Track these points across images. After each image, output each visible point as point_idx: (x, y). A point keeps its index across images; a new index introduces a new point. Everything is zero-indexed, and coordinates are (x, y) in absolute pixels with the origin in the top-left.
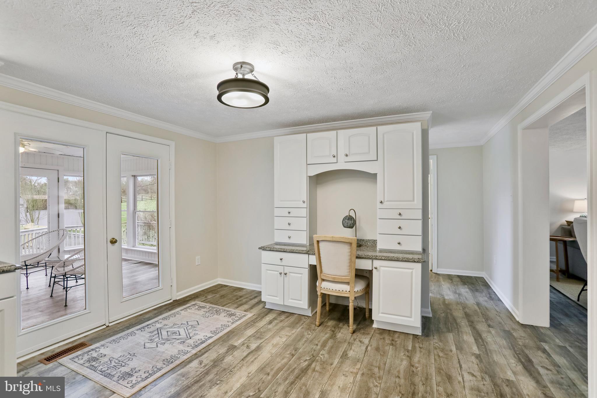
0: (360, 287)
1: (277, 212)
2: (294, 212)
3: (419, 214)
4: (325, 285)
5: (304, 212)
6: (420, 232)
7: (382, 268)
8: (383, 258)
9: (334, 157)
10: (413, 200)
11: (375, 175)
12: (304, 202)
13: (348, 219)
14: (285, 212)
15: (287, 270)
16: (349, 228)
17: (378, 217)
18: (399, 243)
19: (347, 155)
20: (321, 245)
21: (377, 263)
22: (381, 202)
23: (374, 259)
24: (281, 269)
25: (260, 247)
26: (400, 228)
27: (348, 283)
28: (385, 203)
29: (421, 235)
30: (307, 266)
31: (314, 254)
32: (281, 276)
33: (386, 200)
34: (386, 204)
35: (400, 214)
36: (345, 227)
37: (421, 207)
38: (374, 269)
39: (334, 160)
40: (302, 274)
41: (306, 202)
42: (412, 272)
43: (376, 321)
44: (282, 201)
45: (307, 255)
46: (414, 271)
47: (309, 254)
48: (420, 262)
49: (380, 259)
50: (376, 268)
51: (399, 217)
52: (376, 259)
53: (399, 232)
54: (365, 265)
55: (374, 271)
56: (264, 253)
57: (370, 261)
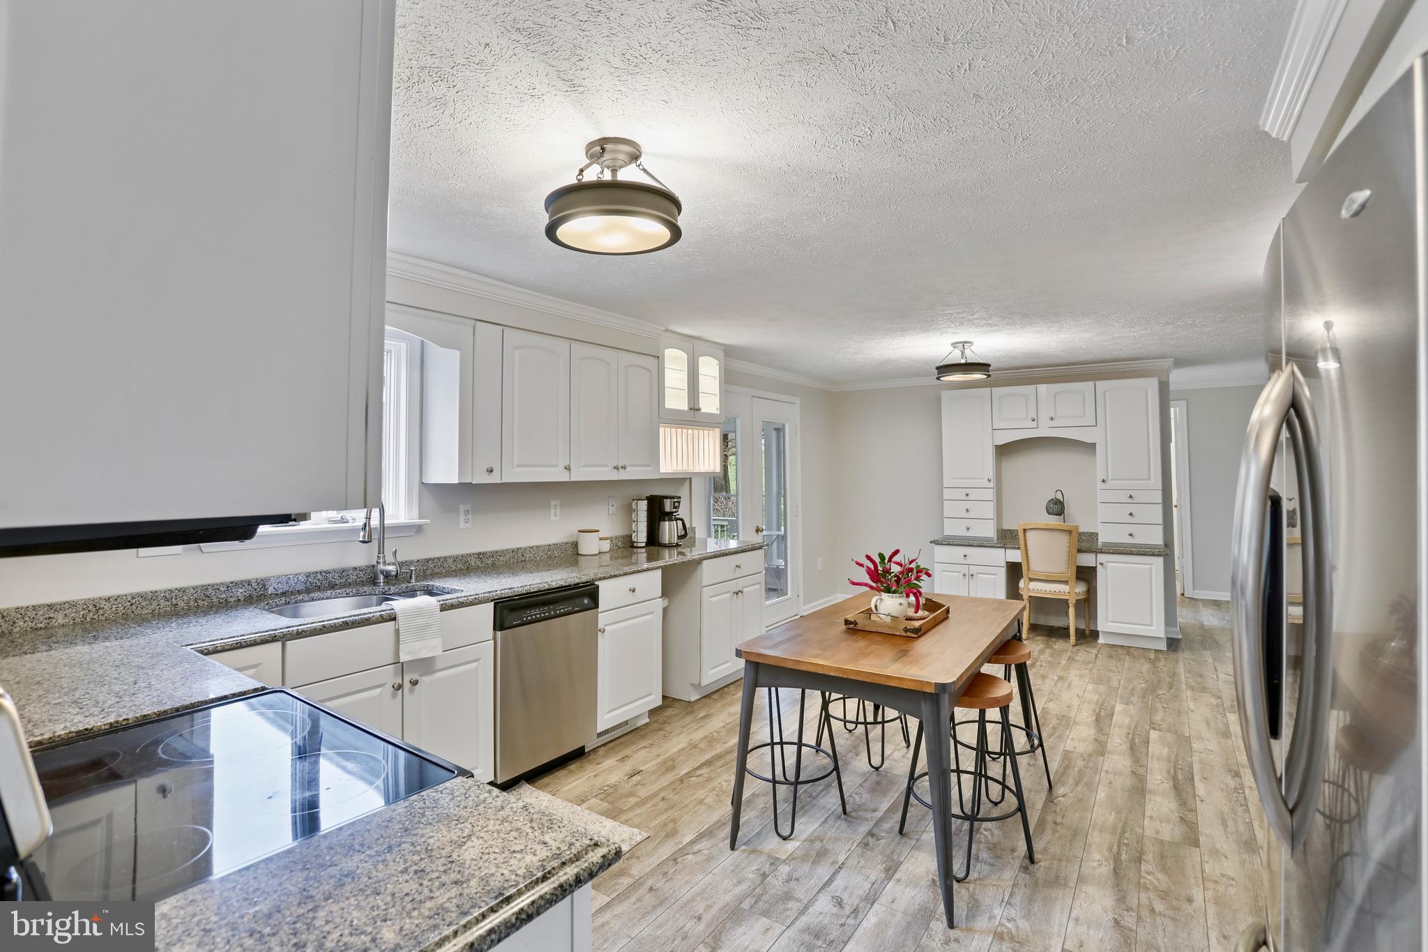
0: (1081, 588)
1: (947, 494)
2: (974, 494)
3: (1158, 497)
4: (1033, 585)
5: (990, 494)
6: (1160, 520)
7: (1110, 564)
8: (1111, 551)
9: (1033, 420)
10: (1150, 479)
11: (1093, 446)
12: (989, 480)
13: (1056, 503)
14: (960, 494)
15: (973, 570)
16: (1057, 515)
17: (1099, 501)
18: (1131, 535)
19: (1052, 419)
20: (1029, 534)
21: (1102, 558)
22: (1103, 481)
23: (1099, 552)
24: (964, 569)
25: (932, 540)
26: (1131, 514)
27: (1066, 582)
28: (1109, 482)
29: (1161, 523)
30: (1004, 564)
31: (1019, 548)
32: (964, 579)
33: (1110, 477)
34: (1110, 484)
35: (1131, 497)
36: (1049, 513)
37: (1160, 487)
38: (1098, 565)
39: (1034, 424)
40: (996, 575)
41: (992, 481)
42: (1151, 568)
43: (1102, 632)
44: (955, 479)
45: (1003, 550)
46: (1153, 566)
47: (1006, 548)
48: (1161, 556)
49: (1107, 553)
50: (1101, 564)
51: (1129, 500)
52: (1102, 553)
53: (1130, 519)
54: (1087, 560)
55: (1099, 569)
56: (938, 549)
57: (1093, 555)
